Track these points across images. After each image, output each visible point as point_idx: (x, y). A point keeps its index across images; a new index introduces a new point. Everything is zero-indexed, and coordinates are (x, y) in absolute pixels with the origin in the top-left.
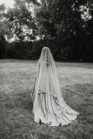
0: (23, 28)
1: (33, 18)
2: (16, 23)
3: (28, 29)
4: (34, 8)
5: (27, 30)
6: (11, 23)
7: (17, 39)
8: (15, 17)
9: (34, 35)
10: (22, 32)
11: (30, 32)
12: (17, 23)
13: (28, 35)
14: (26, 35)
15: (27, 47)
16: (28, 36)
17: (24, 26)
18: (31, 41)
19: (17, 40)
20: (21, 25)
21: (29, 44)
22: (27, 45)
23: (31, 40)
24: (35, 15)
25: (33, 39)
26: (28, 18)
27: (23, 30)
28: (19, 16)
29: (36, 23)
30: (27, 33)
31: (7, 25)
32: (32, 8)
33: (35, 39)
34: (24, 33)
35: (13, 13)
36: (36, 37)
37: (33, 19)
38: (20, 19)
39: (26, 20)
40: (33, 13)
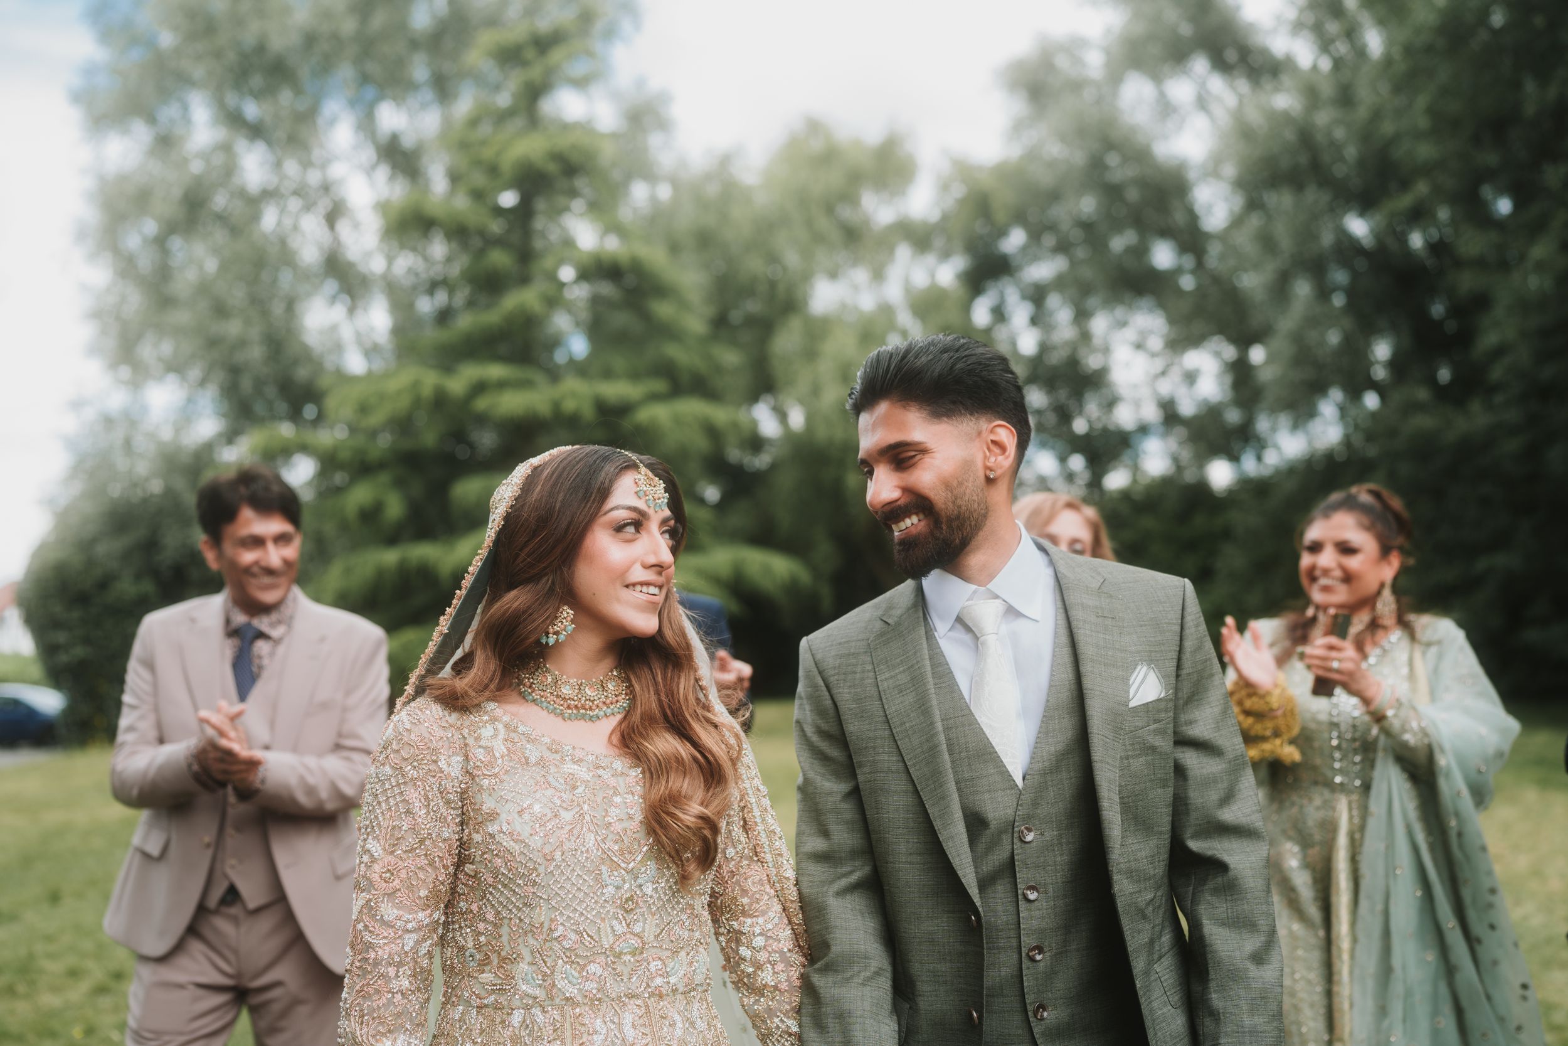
11: (1191, 380)
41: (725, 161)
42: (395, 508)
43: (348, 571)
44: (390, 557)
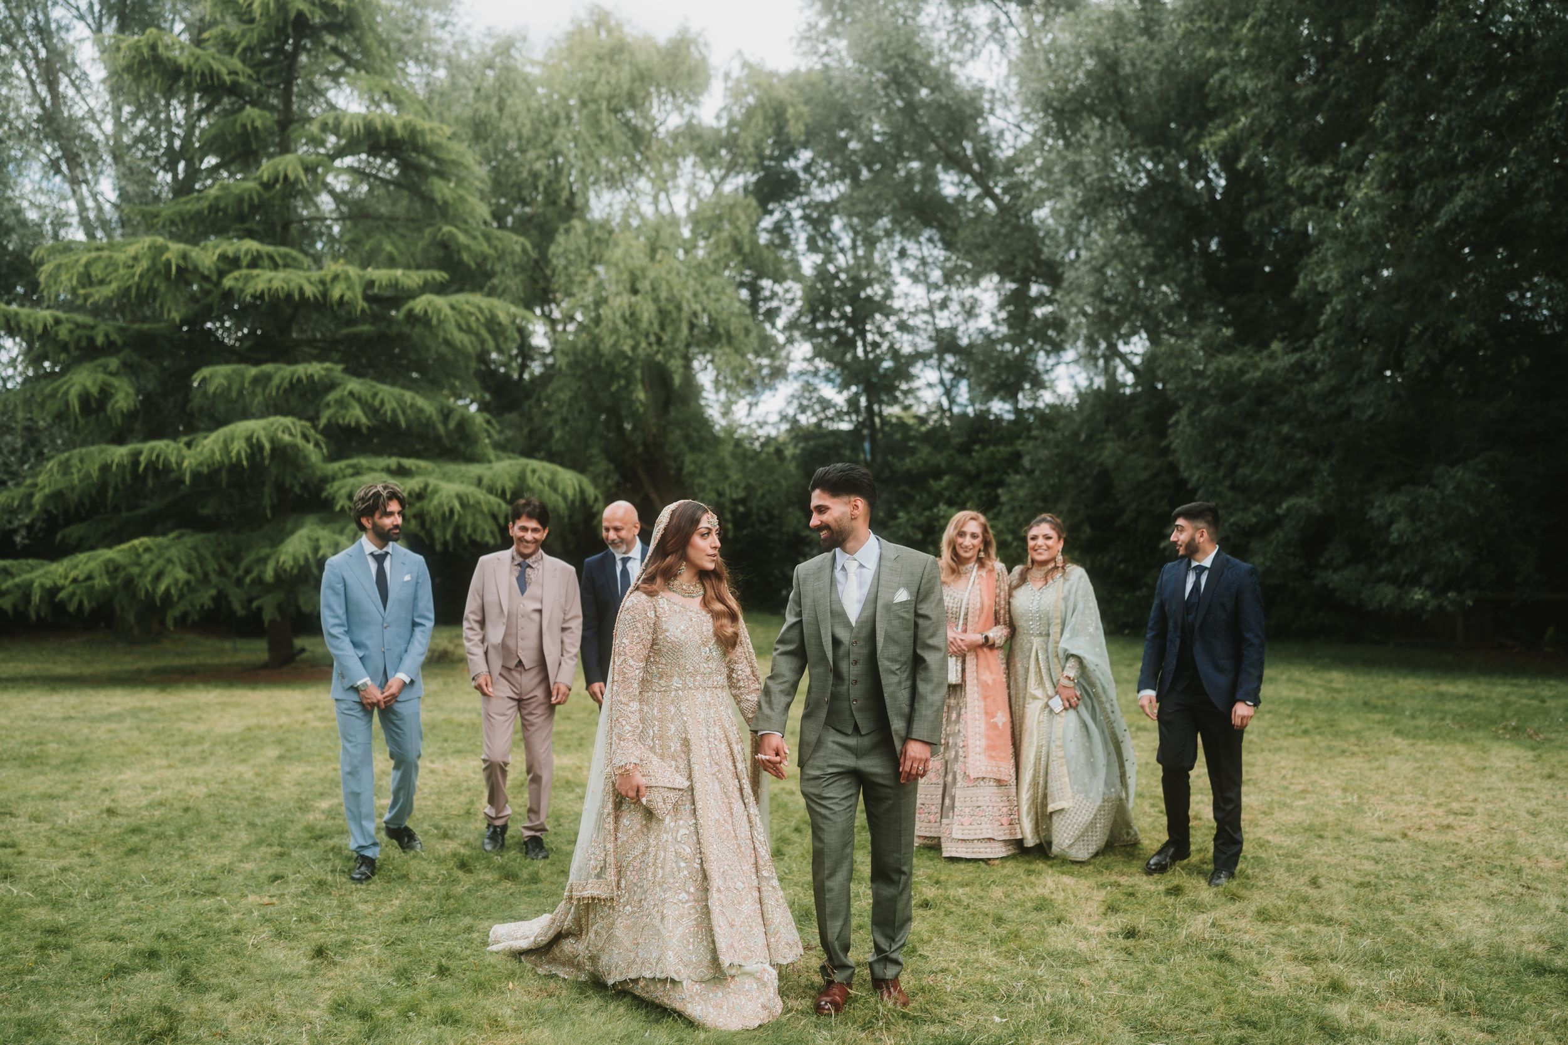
0: (895, 269)
1: (1005, 151)
2: (819, 219)
3: (948, 278)
4: (1015, 50)
5: (938, 296)
6: (767, 222)
7: (828, 391)
8: (806, 155)
9: (1016, 340)
10: (888, 312)
11: (970, 311)
12: (828, 223)
13: (946, 342)
14: (926, 345)
15: (935, 485)
16: (950, 359)
17: (903, 253)
18: (982, 416)
19: (825, 404)
20: (871, 242)
21: (965, 450)
22: (941, 459)
23: (988, 397)
24: (1027, 118)
25: (1010, 392)
26: (957, 163)
27: (888, 295)
28: (853, 145)
29: (1042, 214)
30: (943, 320)
31: (717, 245)
32: (994, 47)
33: (1038, 383)
34: (903, 327)
35: (790, 111)
36: (1042, 359)
37: (1009, 168)
38: (865, 174)
39: (930, 180)
40: (1007, 105)
41: (506, 47)
42: (124, 397)
43: (65, 468)
44: (119, 453)
